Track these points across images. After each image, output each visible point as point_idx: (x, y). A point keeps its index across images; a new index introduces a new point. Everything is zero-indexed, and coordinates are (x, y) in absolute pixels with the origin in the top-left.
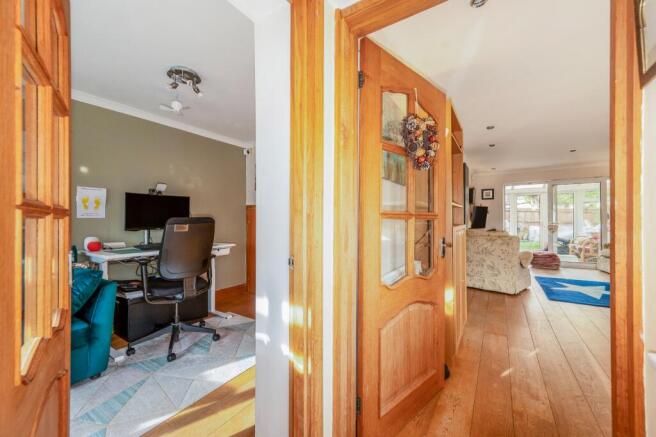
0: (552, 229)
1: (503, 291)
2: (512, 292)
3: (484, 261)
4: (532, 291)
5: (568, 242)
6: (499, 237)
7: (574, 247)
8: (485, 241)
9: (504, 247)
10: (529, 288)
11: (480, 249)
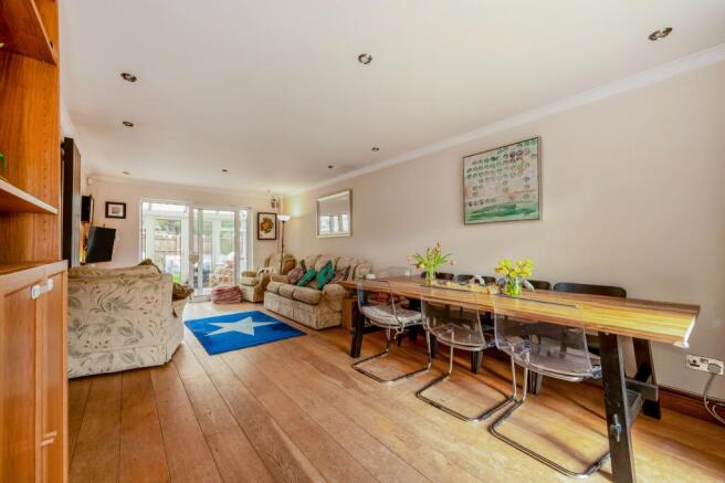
0: (194, 258)
1: (146, 365)
2: (161, 362)
3: (113, 321)
4: (185, 345)
5: (208, 272)
6: (142, 277)
7: (214, 277)
8: (115, 286)
9: (150, 293)
10: (183, 342)
11: (105, 301)
